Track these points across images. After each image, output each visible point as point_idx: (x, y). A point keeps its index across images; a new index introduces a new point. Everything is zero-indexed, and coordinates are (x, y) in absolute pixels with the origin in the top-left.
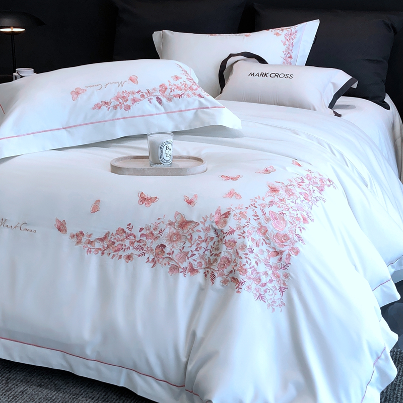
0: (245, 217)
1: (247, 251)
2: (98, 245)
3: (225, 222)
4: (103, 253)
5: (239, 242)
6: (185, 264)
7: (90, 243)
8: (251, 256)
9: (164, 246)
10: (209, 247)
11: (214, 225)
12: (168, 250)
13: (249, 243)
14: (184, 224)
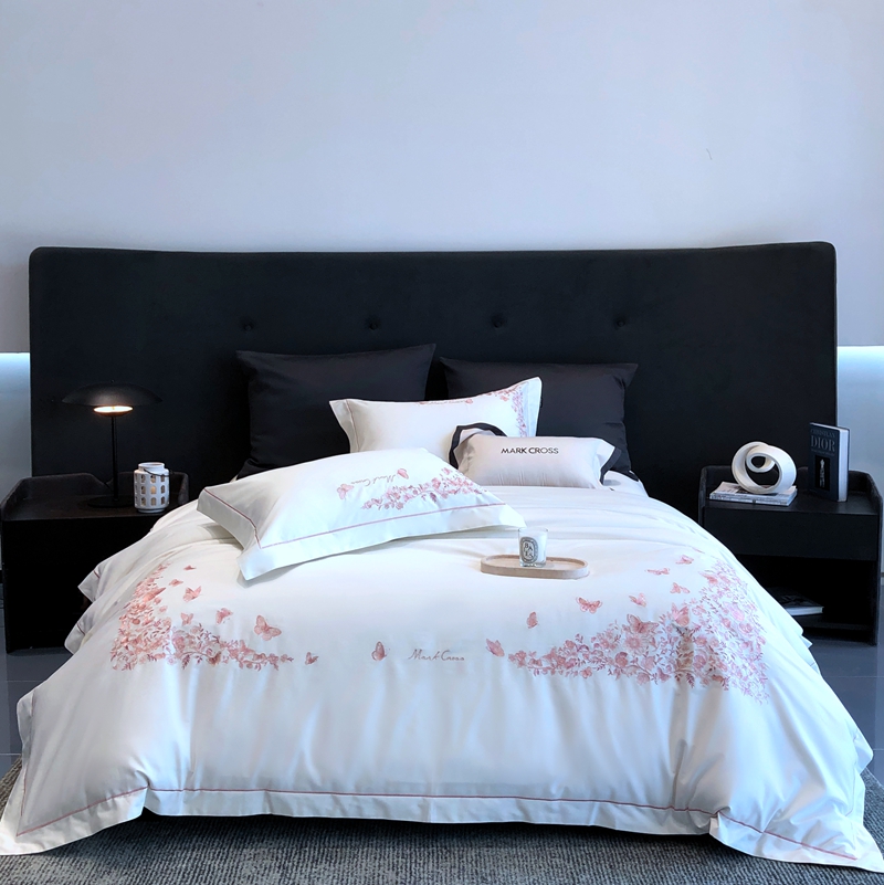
0: (704, 611)
1: (721, 646)
2: (545, 664)
3: (687, 620)
4: (553, 673)
5: (709, 637)
6: (654, 671)
7: (535, 662)
8: (725, 650)
9: (625, 654)
10: (675, 649)
11: (675, 623)
12: (630, 658)
13: (720, 638)
14: (640, 627)
